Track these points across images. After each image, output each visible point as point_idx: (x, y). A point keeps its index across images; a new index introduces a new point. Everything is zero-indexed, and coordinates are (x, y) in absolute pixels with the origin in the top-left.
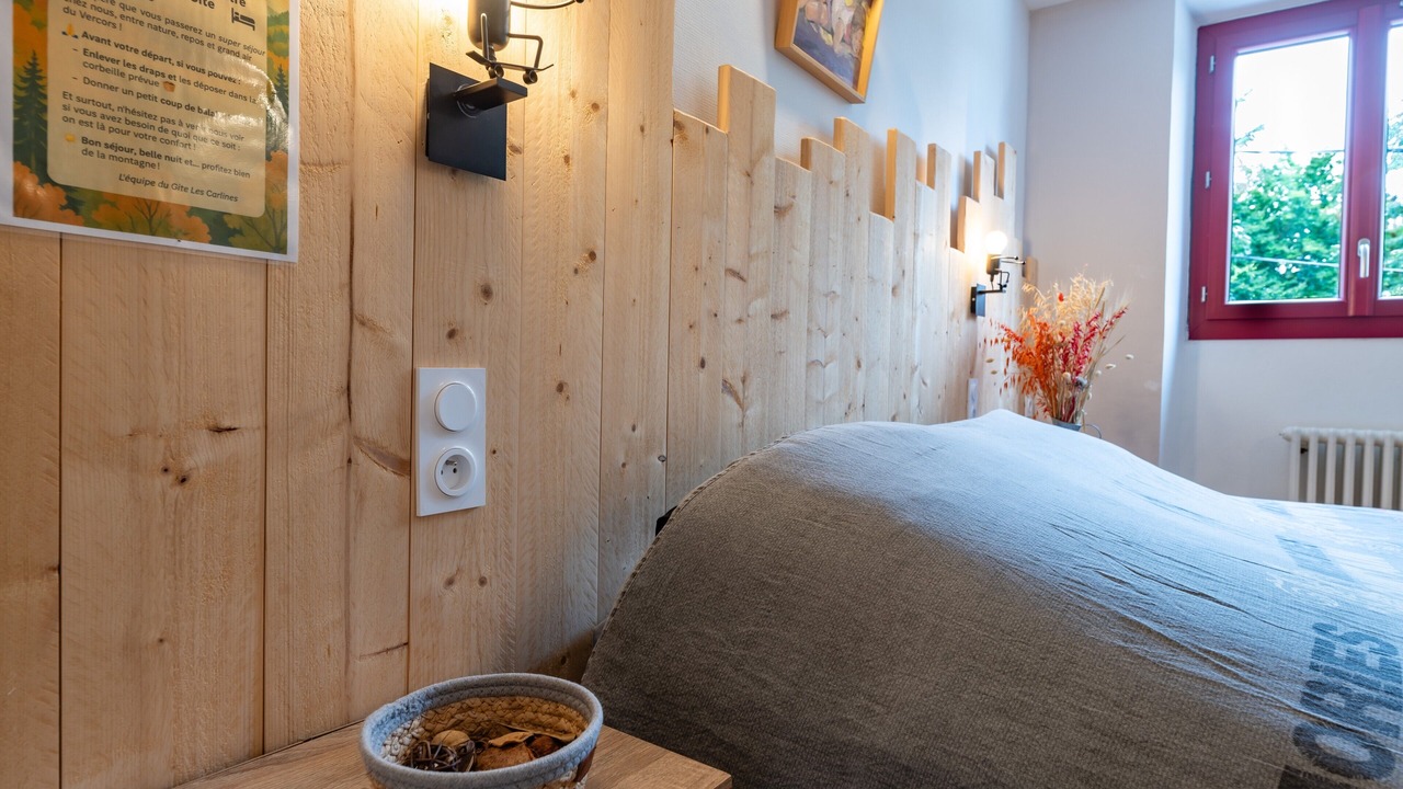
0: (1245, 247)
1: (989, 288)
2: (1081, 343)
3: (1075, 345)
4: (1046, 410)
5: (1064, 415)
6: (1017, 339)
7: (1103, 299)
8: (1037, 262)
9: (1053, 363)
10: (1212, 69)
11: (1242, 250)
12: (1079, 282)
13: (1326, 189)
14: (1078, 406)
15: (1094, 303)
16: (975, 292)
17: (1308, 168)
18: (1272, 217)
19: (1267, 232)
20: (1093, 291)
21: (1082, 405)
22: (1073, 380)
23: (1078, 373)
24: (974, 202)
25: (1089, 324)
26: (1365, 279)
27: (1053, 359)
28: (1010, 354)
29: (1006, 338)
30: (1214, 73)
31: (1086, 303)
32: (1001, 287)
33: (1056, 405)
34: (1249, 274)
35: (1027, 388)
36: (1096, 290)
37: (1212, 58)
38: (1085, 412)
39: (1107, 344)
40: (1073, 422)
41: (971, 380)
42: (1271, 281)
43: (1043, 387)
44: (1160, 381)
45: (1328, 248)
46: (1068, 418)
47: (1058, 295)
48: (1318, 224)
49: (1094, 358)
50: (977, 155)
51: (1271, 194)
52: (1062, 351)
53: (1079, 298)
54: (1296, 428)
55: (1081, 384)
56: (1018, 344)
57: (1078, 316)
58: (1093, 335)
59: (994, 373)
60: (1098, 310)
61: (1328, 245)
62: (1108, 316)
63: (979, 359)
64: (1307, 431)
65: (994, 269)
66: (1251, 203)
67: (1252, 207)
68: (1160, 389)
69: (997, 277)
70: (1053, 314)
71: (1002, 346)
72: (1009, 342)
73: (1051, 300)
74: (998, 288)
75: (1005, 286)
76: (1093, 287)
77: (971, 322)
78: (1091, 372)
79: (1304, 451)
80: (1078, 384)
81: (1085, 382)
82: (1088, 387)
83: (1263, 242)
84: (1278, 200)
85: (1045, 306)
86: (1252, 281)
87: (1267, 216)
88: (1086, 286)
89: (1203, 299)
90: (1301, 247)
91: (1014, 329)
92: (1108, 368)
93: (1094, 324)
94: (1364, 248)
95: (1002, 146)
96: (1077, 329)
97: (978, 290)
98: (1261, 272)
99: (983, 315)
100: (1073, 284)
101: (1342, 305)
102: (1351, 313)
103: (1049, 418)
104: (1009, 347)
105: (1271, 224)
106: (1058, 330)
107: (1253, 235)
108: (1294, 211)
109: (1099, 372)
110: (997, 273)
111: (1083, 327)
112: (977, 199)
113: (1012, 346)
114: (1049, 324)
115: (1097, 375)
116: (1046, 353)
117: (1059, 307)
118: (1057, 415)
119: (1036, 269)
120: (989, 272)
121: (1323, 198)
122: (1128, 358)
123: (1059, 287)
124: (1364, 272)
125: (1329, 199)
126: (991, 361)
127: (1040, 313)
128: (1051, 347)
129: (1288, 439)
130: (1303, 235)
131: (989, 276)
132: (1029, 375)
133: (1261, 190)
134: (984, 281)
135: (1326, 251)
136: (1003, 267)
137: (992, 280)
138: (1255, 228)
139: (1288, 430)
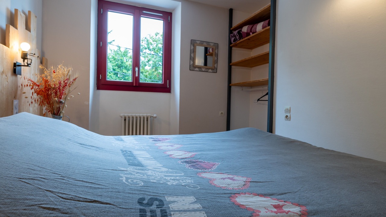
0: (111, 69)
1: (23, 64)
2: (61, 88)
3: (59, 88)
4: (49, 111)
5: (56, 114)
6: (37, 85)
7: (69, 74)
8: (47, 60)
9: (51, 94)
10: (102, 13)
11: (110, 69)
12: (61, 67)
13: (127, 58)
14: (61, 110)
15: (66, 75)
16: (15, 65)
17: (124, 53)
18: (116, 63)
19: (116, 66)
20: (66, 71)
21: (63, 109)
22: (59, 101)
23: (61, 98)
24: (14, 28)
25: (64, 82)
26: (137, 77)
27: (51, 93)
28: (33, 90)
29: (31, 84)
30: (102, 14)
31: (63, 75)
32: (28, 64)
33: (53, 110)
34: (112, 76)
35: (41, 104)
36: (67, 70)
37: (102, 9)
38: (63, 112)
39: (71, 89)
40: (59, 115)
41: (14, 101)
42: (117, 78)
43: (48, 103)
44: (89, 102)
45: (128, 72)
46: (58, 114)
47: (53, 71)
48: (126, 66)
49: (67, 93)
50: (16, 10)
51: (116, 57)
52: (54, 90)
53: (61, 72)
54: (123, 114)
55: (62, 102)
56: (38, 87)
57: (60, 79)
58: (66, 86)
59: (26, 98)
60: (68, 77)
61: (128, 71)
62: (71, 80)
63: (19, 92)
64: (126, 115)
65: (24, 56)
66: (112, 59)
67: (112, 60)
68: (89, 104)
69: (26, 61)
70: (51, 77)
71: (29, 88)
72: (33, 86)
73: (51, 72)
74: (26, 64)
75: (30, 64)
76: (66, 69)
77: (14, 77)
78: (65, 99)
79: (125, 120)
80: (61, 102)
81: (63, 102)
82: (64, 103)
83: (115, 68)
84: (118, 59)
85: (48, 74)
86: (112, 78)
87: (115, 62)
88: (64, 69)
89: (101, 78)
90: (122, 71)
91: (36, 81)
92: (71, 97)
93: (66, 82)
94: (137, 69)
95: (29, 12)
96: (60, 83)
97: (17, 64)
98: (114, 76)
99: (21, 75)
100: (58, 67)
101: (132, 83)
102: (134, 85)
103: (50, 114)
104: (33, 88)
105: (116, 64)
106: (53, 83)
107: (113, 66)
108: (121, 62)
109: (69, 98)
110: (26, 59)
111: (62, 82)
112: (16, 28)
113: (34, 87)
114: (49, 80)
115: (68, 99)
116: (48, 91)
117: (54, 75)
118: (53, 113)
119: (47, 62)
120: (22, 58)
121: (126, 60)
122: (78, 94)
123: (54, 68)
124: (137, 75)
125: (128, 61)
126: (24, 93)
127: (46, 77)
128: (50, 89)
129: (122, 117)
130: (123, 68)
131: (22, 60)
132: (42, 98)
133: (114, 56)
134: (20, 61)
135: (127, 72)
136: (28, 57)
137: (24, 61)
138: (113, 65)
139: (122, 115)
